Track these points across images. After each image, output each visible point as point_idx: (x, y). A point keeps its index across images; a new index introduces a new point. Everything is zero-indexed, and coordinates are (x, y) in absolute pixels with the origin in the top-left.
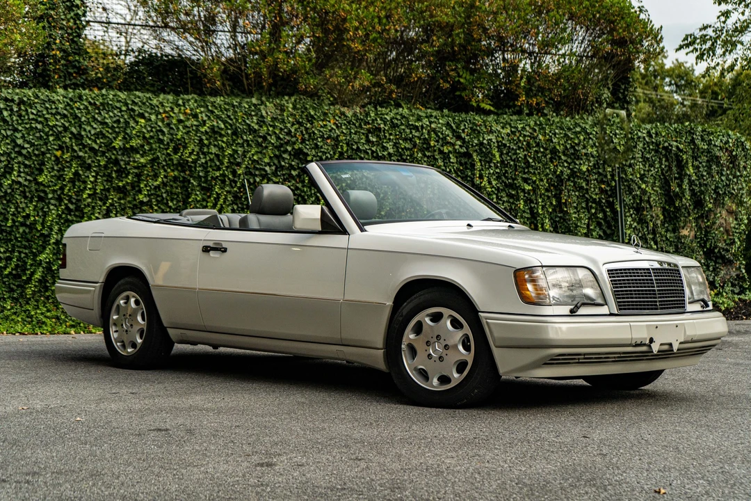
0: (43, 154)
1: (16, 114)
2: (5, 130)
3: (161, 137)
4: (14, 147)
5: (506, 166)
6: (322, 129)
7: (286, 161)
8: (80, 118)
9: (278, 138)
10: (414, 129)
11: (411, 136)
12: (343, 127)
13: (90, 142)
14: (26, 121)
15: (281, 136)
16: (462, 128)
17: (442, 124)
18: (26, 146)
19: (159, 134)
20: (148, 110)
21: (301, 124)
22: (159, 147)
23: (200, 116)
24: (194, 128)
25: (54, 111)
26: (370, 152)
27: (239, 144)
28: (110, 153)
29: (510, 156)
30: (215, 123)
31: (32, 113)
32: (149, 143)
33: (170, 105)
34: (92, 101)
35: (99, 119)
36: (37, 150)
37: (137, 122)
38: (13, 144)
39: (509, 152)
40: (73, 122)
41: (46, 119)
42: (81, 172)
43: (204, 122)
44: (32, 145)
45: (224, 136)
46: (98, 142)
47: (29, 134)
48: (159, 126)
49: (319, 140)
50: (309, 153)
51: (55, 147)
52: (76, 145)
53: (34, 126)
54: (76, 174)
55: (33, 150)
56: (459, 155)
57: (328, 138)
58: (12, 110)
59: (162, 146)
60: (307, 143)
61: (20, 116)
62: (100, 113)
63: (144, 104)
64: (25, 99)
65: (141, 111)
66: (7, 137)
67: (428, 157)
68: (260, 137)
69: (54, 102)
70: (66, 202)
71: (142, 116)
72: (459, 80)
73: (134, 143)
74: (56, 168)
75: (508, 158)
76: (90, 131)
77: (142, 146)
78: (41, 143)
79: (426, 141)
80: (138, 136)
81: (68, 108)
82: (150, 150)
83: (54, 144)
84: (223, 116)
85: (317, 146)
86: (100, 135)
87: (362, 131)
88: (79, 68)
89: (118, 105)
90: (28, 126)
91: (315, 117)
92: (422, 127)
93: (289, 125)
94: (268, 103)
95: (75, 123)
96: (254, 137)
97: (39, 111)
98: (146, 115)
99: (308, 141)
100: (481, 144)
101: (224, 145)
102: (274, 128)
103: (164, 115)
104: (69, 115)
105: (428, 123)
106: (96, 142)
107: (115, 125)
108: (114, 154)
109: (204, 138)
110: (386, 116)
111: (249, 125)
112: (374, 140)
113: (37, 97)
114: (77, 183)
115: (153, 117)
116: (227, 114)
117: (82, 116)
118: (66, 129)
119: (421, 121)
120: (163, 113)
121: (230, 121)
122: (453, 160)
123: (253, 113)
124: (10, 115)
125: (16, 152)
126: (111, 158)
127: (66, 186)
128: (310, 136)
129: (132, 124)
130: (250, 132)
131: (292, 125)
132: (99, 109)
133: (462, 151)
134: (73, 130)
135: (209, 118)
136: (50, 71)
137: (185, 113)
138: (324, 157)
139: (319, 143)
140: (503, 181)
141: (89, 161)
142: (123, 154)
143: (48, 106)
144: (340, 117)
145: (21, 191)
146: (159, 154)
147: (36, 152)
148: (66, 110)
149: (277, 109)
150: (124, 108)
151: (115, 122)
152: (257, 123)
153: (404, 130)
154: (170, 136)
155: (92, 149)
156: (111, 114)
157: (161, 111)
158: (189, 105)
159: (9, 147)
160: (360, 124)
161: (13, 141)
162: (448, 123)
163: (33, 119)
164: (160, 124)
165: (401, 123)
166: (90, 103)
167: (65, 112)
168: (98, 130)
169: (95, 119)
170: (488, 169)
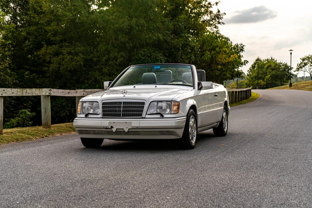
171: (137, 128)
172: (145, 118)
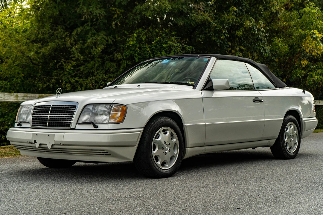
172: (74, 129)
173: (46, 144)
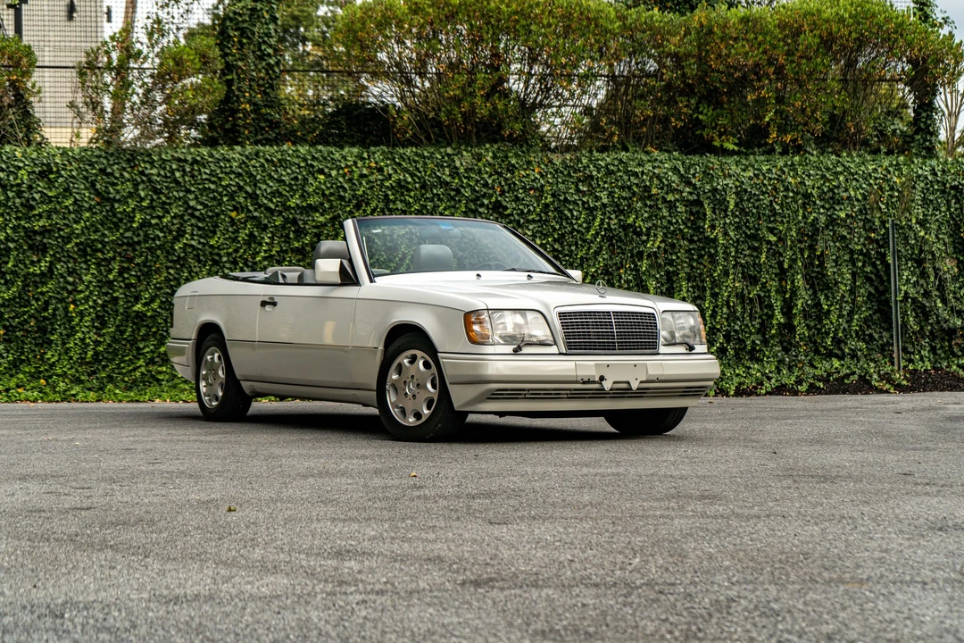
0: (218, 215)
1: (189, 174)
2: (177, 191)
3: (342, 194)
4: (186, 210)
5: (747, 214)
6: (524, 179)
7: (483, 216)
8: (255, 177)
9: (473, 190)
10: (632, 176)
11: (629, 183)
12: (549, 176)
13: (266, 201)
14: (199, 182)
15: (477, 188)
16: (692, 172)
17: (667, 169)
18: (199, 207)
19: (341, 190)
20: (329, 165)
21: (500, 174)
22: (341, 204)
23: (385, 169)
24: (379, 183)
25: (228, 170)
26: (580, 203)
27: (427, 198)
28: (287, 212)
29: (752, 203)
30: (402, 177)
31: (206, 173)
32: (329, 201)
33: (354, 158)
34: (269, 158)
35: (276, 176)
36: (211, 211)
37: (316, 178)
38: (186, 206)
39: (751, 198)
40: (248, 181)
41: (220, 179)
42: (256, 234)
43: (390, 175)
44: (205, 206)
45: (411, 190)
46: (274, 200)
47: (202, 195)
48: (340, 182)
49: (521, 191)
50: (509, 206)
51: (230, 208)
52: (252, 205)
53: (206, 186)
54: (251, 235)
55: (207, 212)
56: (688, 203)
57: (530, 189)
58: (184, 171)
59: (343, 203)
60: (507, 195)
61: (193, 176)
62: (277, 171)
63: (325, 158)
64: (198, 158)
65: (321, 167)
66: (180, 198)
67: (650, 207)
68: (453, 190)
69: (229, 161)
70: (241, 265)
71: (321, 171)
72: (697, 117)
73: (311, 201)
74: (230, 229)
75: (750, 205)
76: (265, 190)
77: (322, 204)
78: (215, 203)
79: (647, 189)
80: (317, 194)
81: (243, 166)
82: (331, 208)
83: (229, 205)
84: (411, 169)
85: (517, 199)
86: (277, 193)
87: (572, 180)
88: (271, 121)
89: (296, 161)
90: (201, 187)
91: (517, 166)
92: (643, 173)
93: (486, 176)
94: (464, 153)
95: (250, 181)
96: (446, 190)
97: (212, 171)
98: (326, 170)
99: (508, 192)
100: (715, 190)
101: (411, 200)
102: (469, 180)
103: (346, 170)
104: (244, 174)
105: (651, 168)
106: (271, 201)
107: (293, 183)
108: (291, 213)
109: (390, 193)
110: (600, 162)
111: (439, 178)
112: (585, 189)
113: (211, 156)
114: (253, 245)
115: (334, 173)
116: (416, 167)
117: (258, 174)
118: (241, 188)
119: (643, 166)
120: (345, 168)
121: (419, 174)
122: (681, 208)
123: (445, 164)
124: (183, 176)
125: (189, 214)
126: (289, 218)
127: (241, 248)
128: (510, 187)
129: (311, 180)
130: (441, 185)
131: (491, 176)
132: (275, 166)
133: (691, 198)
134: (248, 189)
135: (396, 172)
136: (239, 126)
137: (370, 167)
138: (525, 211)
139: (519, 195)
140: (744, 232)
141: (266, 221)
142: (301, 214)
143: (222, 164)
144: (546, 165)
145: (195, 255)
146: (340, 212)
147: (210, 214)
148: (241, 168)
149: (474, 158)
150: (302, 164)
151: (292, 179)
152: (450, 175)
153: (621, 177)
154: (352, 193)
155: (268, 209)
156: (289, 171)
157: (343, 165)
158: (374, 158)
159: (181, 209)
160: (569, 172)
161: (186, 203)
162: (675, 167)
163: (206, 179)
164: (341, 179)
165: (619, 169)
166: (267, 160)
167: (240, 170)
168: (275, 188)
169: (271, 177)
170: (724, 217)
171: (659, 381)
173: (628, 383)
